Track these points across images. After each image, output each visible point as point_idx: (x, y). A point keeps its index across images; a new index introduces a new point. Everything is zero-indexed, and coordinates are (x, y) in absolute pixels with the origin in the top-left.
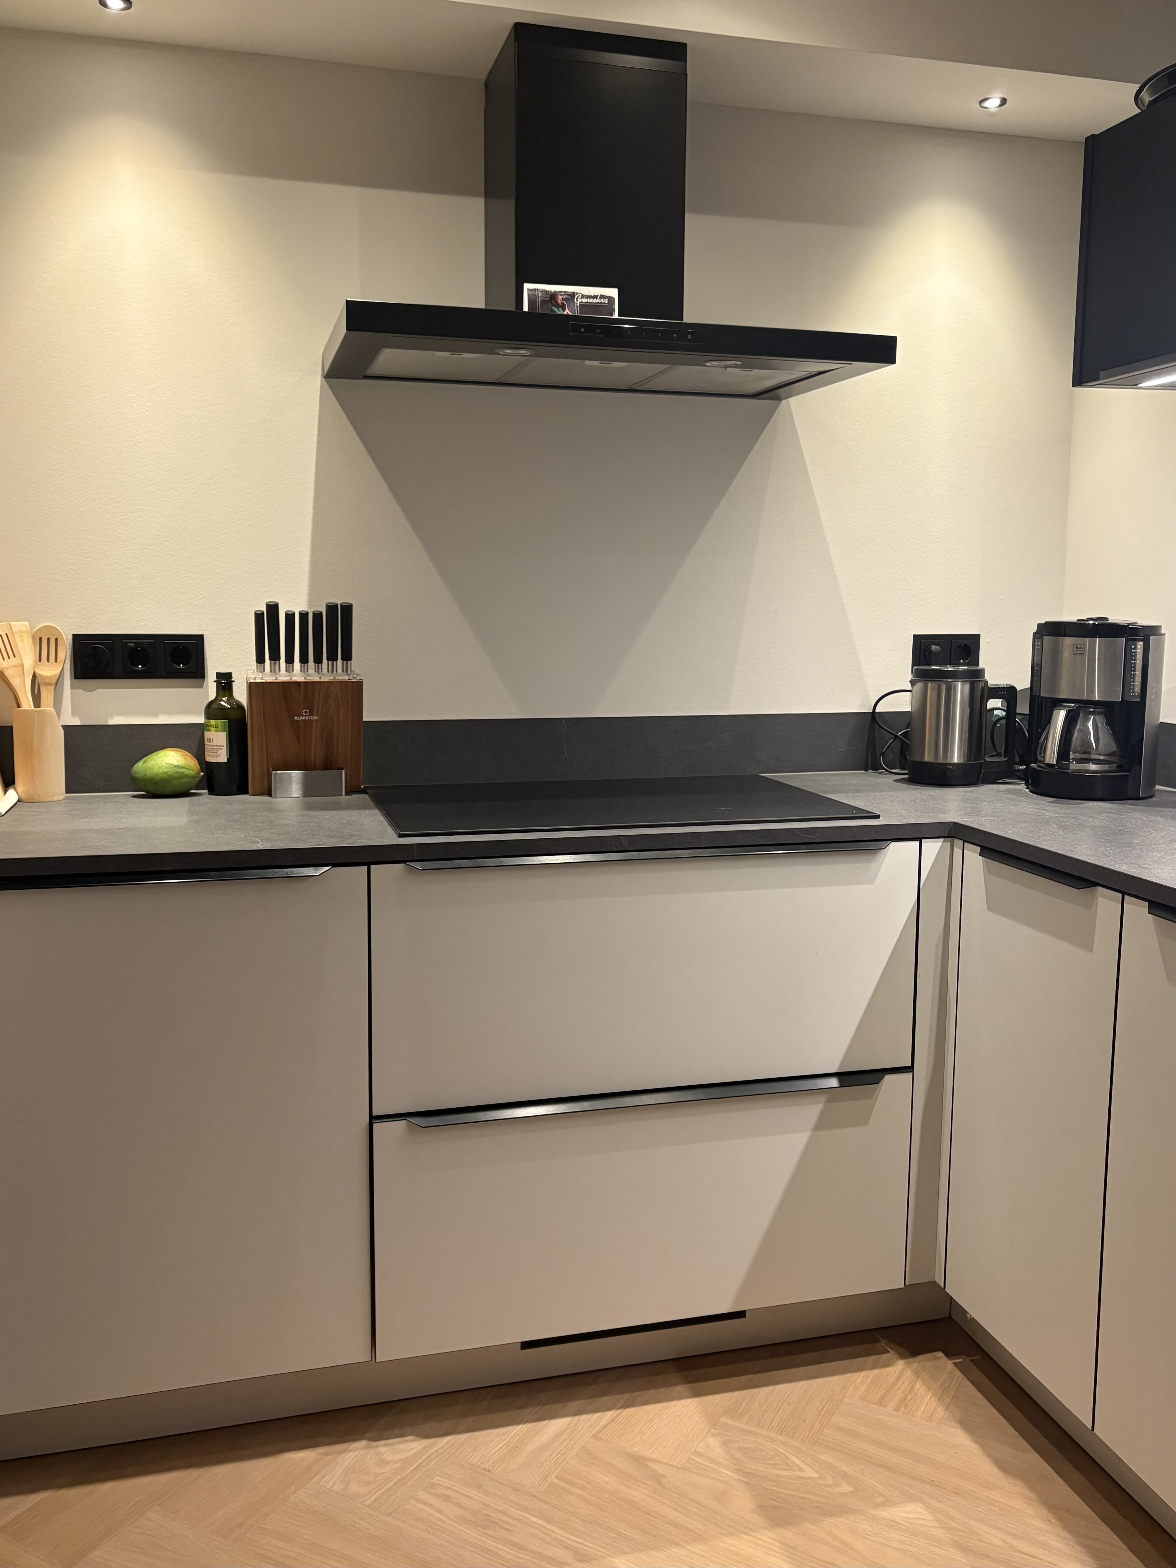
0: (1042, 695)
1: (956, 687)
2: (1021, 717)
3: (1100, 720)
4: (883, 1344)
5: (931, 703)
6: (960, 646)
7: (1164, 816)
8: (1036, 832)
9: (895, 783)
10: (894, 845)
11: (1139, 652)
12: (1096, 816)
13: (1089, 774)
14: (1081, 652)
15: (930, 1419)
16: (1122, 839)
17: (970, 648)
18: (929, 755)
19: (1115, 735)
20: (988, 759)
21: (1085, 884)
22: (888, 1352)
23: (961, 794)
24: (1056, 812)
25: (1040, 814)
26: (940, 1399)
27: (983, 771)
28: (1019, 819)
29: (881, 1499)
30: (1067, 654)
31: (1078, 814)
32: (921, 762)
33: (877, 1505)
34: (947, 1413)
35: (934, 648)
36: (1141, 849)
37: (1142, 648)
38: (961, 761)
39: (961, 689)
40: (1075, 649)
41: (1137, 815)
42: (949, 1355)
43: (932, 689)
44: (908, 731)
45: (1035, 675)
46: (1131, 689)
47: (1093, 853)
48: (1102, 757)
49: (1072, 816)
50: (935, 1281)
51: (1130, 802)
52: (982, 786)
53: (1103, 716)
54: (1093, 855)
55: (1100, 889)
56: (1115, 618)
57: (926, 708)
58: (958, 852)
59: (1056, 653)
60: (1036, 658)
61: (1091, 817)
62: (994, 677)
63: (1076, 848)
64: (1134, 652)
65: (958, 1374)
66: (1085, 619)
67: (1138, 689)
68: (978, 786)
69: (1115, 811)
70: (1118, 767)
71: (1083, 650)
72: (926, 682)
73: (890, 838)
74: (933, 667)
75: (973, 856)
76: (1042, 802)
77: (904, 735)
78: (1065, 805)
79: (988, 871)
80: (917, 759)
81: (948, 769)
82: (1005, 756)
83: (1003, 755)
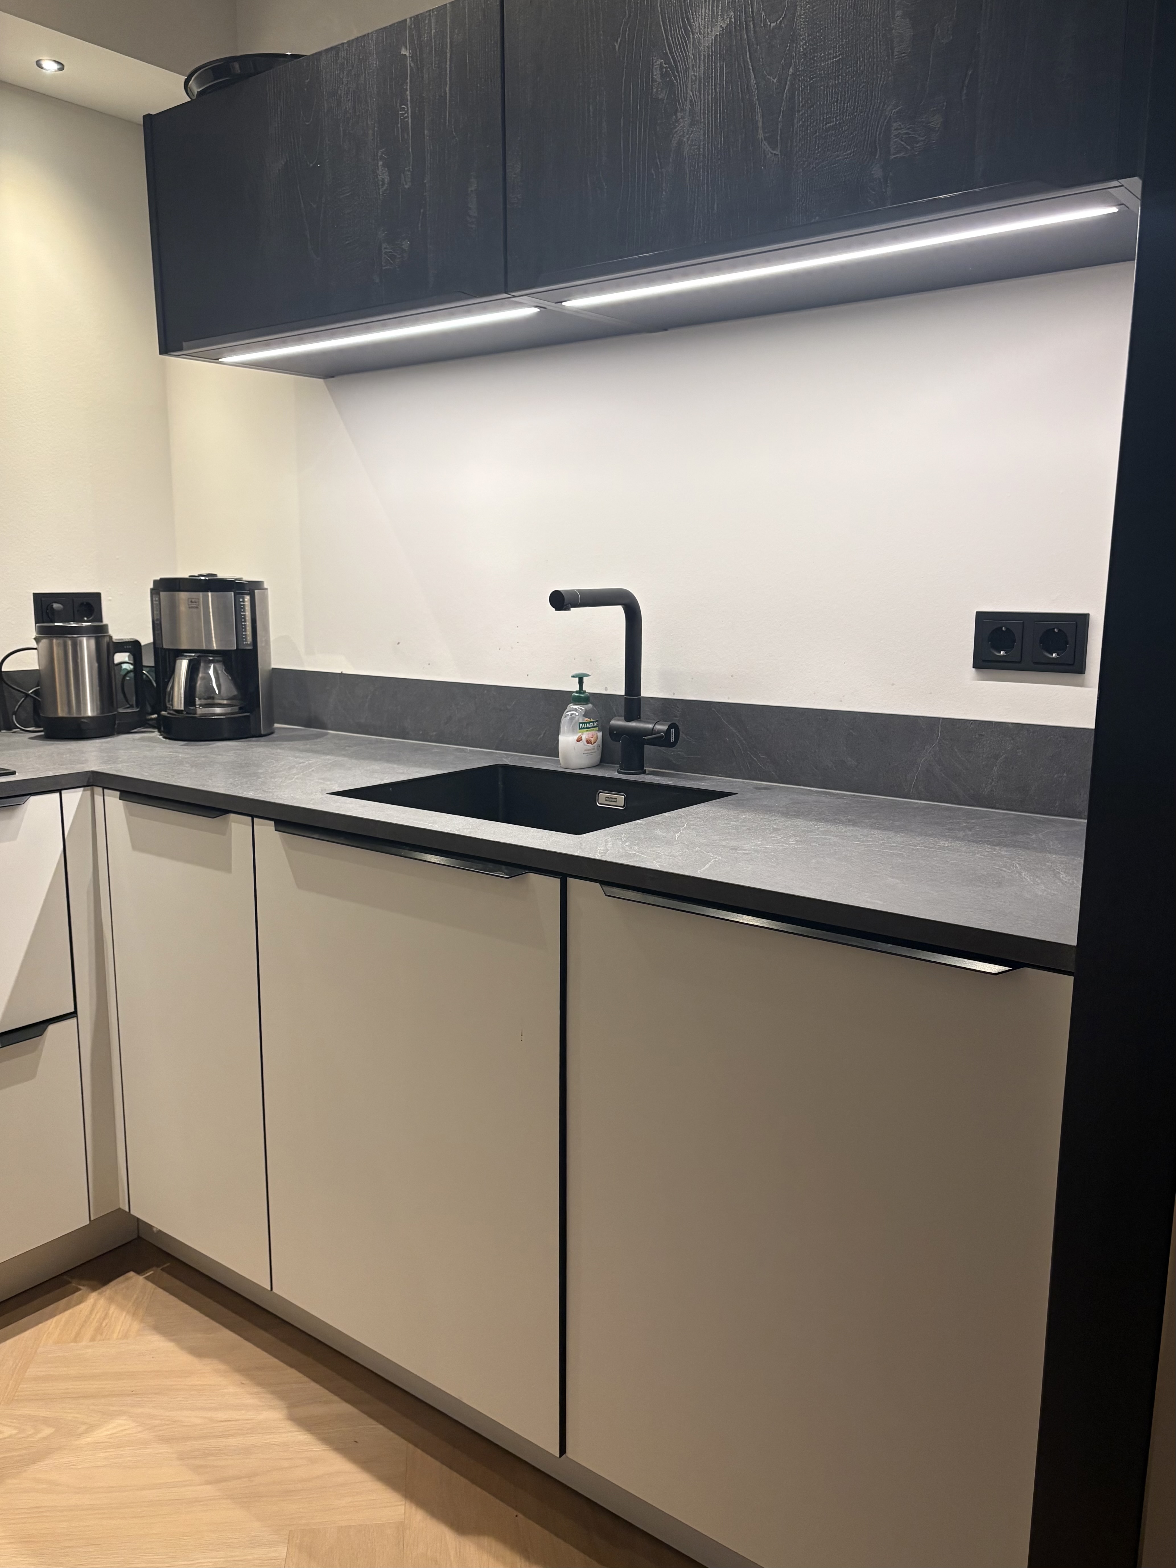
0: (165, 647)
1: (81, 643)
2: (148, 669)
3: (220, 667)
4: (74, 1285)
5: (58, 660)
6: (82, 604)
7: (283, 749)
8: (171, 772)
9: (31, 740)
10: (33, 799)
11: (248, 605)
12: (224, 753)
13: (215, 717)
14: (196, 606)
15: (126, 1336)
16: (248, 770)
17: (92, 606)
18: (62, 710)
19: (234, 680)
20: (121, 710)
21: (218, 813)
22: (80, 1290)
23: (97, 745)
24: (188, 754)
25: (173, 756)
26: (134, 1314)
27: (117, 722)
28: (154, 762)
29: (84, 1427)
30: (183, 608)
31: (208, 753)
32: (55, 718)
33: (80, 1435)
34: (142, 1325)
35: (55, 606)
36: (265, 777)
37: (249, 601)
38: (95, 714)
39: (87, 645)
40: (190, 603)
41: (260, 749)
42: (139, 1272)
43: (58, 645)
44: (38, 689)
45: (156, 629)
46: (244, 638)
47: (223, 784)
48: (225, 702)
49: (202, 755)
50: (120, 1209)
51: (254, 739)
52: (118, 736)
53: (221, 663)
54: (223, 787)
55: (232, 815)
56: (222, 574)
57: (54, 664)
58: (98, 799)
59: (173, 606)
60: (155, 612)
61: (220, 755)
62: (117, 633)
63: (208, 782)
64: (242, 605)
65: (150, 1285)
66: (196, 575)
67: (249, 639)
68: (113, 737)
69: (241, 748)
70: (240, 708)
71: (197, 604)
72: (51, 638)
73: (28, 793)
74: (56, 624)
75: (113, 802)
76: (175, 746)
77: (35, 692)
78: (196, 747)
79: (130, 813)
80: (51, 715)
81: (82, 722)
82: (137, 707)
83: (135, 706)
